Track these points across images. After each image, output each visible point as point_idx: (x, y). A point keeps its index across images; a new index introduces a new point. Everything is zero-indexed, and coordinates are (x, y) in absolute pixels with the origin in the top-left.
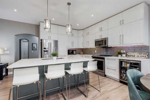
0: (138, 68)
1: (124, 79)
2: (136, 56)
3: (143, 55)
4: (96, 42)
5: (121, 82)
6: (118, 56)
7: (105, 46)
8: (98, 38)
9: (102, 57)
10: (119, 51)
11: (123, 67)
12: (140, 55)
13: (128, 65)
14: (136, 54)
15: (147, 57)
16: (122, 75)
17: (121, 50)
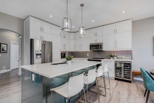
0: (129, 67)
1: (118, 77)
2: (123, 58)
3: (128, 57)
4: (90, 46)
5: (116, 79)
6: (110, 59)
7: (101, 50)
8: (93, 42)
9: (99, 59)
10: (110, 54)
11: (118, 67)
12: (126, 57)
13: (123, 65)
14: (123, 57)
15: (131, 58)
16: (117, 73)
17: (112, 53)
